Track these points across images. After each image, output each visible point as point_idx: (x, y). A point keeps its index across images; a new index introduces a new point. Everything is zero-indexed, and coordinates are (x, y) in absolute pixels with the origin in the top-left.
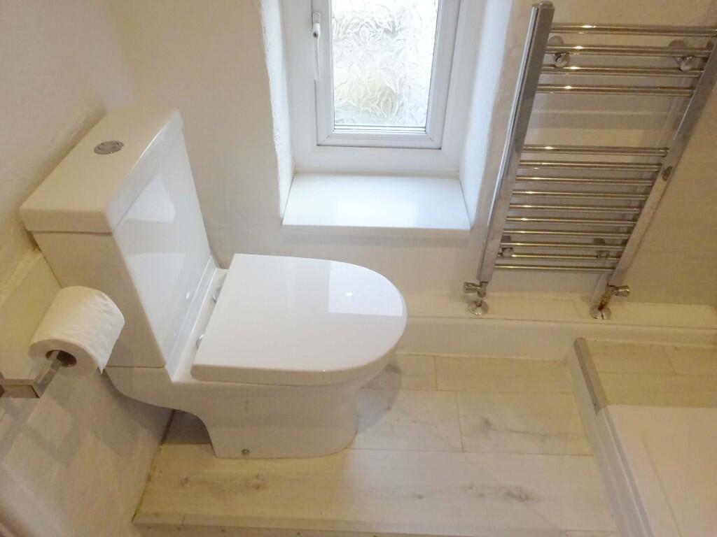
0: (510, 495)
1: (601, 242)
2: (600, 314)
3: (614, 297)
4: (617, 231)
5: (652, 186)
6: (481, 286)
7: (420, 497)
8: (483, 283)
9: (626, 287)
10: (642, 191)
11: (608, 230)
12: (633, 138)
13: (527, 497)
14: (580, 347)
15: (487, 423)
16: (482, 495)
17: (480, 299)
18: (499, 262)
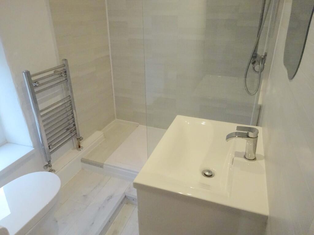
0: (108, 200)
1: (68, 129)
2: (80, 148)
3: (80, 142)
4: (69, 124)
5: (72, 107)
6: (49, 163)
7: (93, 223)
8: (49, 162)
9: (81, 137)
10: (70, 109)
11: (67, 125)
12: (59, 98)
13: (111, 196)
14: (83, 161)
15: (84, 196)
16: (104, 207)
17: (50, 168)
18: (51, 151)
